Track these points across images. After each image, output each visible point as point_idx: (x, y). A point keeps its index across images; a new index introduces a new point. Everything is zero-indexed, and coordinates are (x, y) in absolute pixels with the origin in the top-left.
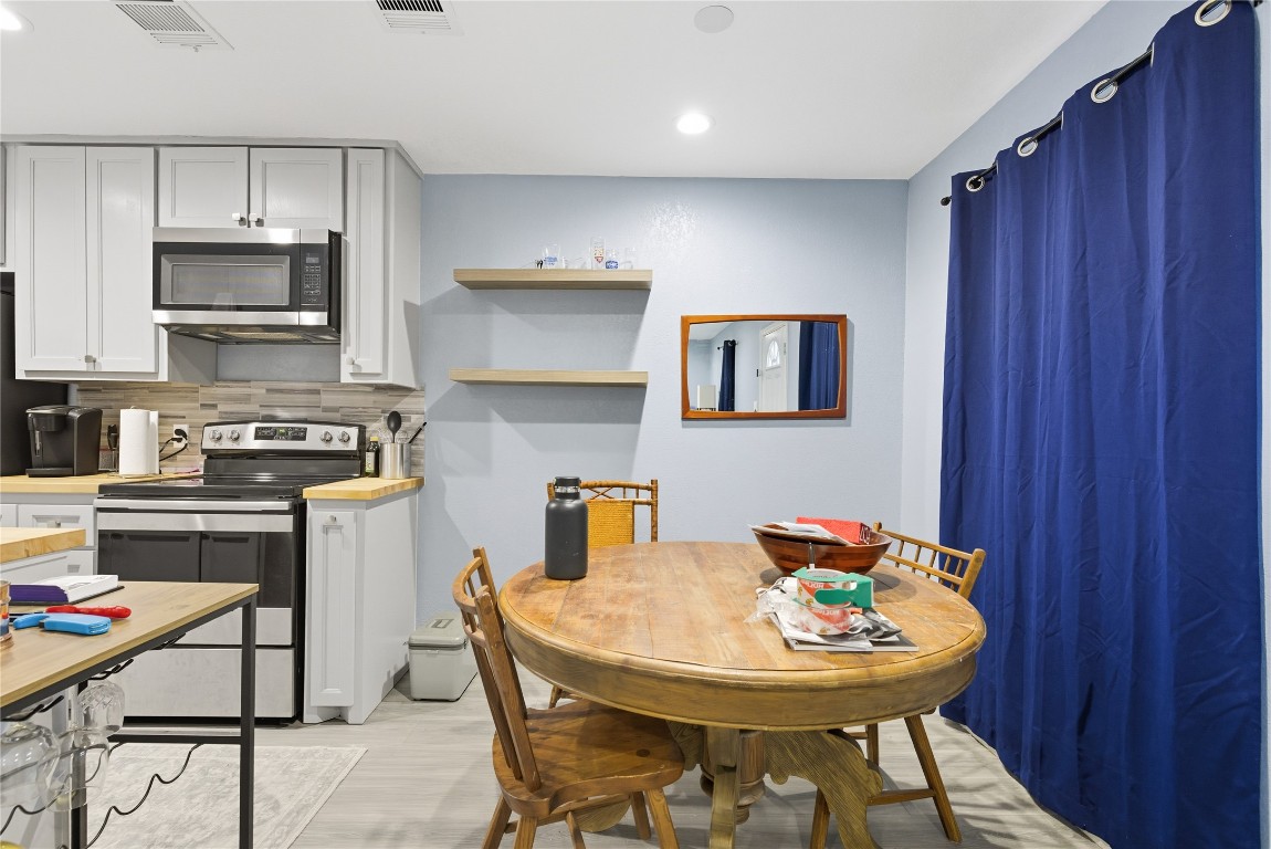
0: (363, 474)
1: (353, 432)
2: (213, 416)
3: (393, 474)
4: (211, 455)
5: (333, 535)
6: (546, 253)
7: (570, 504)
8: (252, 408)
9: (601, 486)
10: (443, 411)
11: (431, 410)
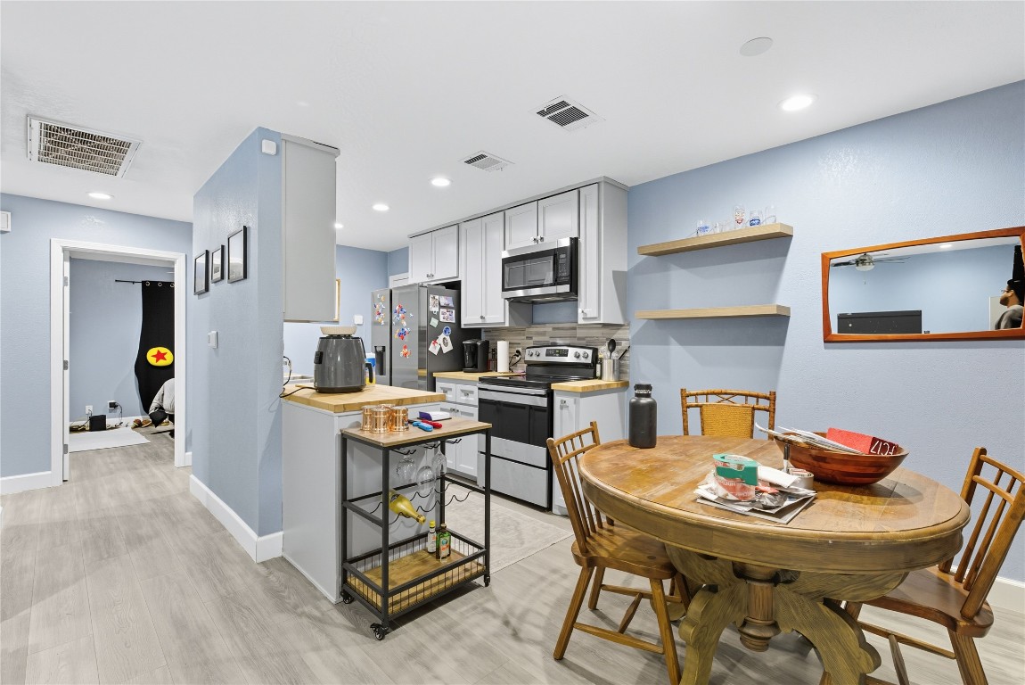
0: (595, 377)
1: (590, 352)
2: (531, 343)
3: (608, 378)
4: (530, 364)
5: (565, 411)
6: (701, 224)
7: (644, 401)
8: (546, 339)
9: (726, 394)
10: (639, 339)
11: (633, 338)
